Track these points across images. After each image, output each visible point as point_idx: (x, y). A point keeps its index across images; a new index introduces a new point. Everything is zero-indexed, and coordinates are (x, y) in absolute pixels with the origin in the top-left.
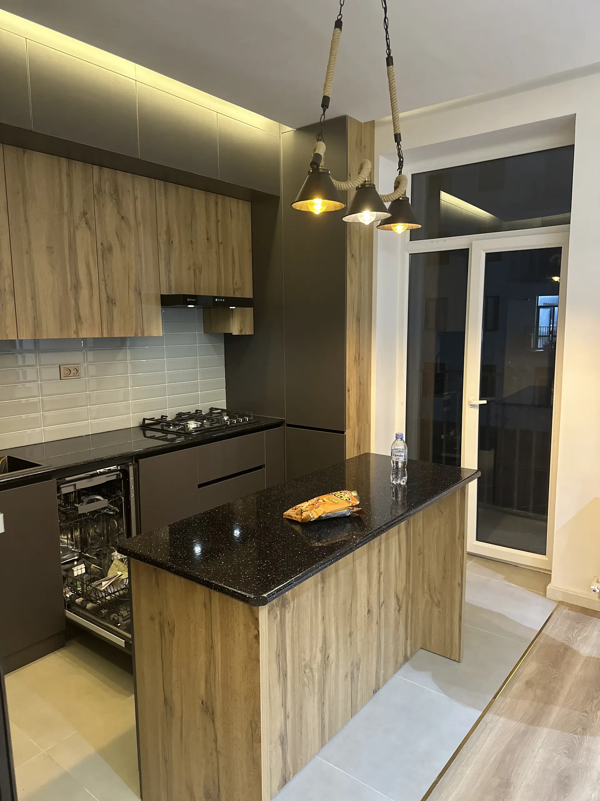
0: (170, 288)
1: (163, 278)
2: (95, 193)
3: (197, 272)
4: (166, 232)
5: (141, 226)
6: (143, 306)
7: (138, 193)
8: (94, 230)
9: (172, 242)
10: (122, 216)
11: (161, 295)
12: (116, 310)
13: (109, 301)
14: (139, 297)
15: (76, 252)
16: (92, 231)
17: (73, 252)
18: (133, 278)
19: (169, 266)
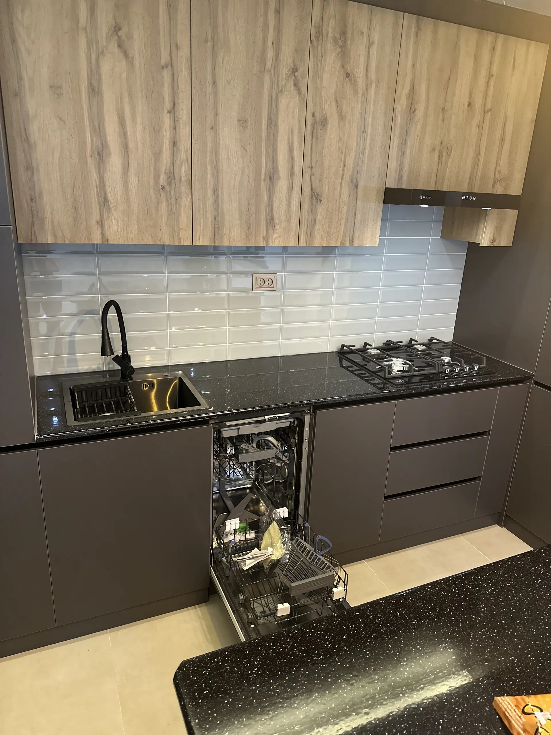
0: (401, 177)
1: (393, 165)
2: (313, 38)
3: (444, 154)
4: (408, 96)
5: (374, 86)
6: (359, 203)
7: (376, 37)
8: (304, 95)
9: (415, 110)
10: (347, 73)
11: (386, 188)
12: (321, 210)
13: (314, 197)
14: (356, 190)
15: (276, 125)
16: (303, 96)
17: (273, 127)
18: (350, 163)
19: (403, 146)
